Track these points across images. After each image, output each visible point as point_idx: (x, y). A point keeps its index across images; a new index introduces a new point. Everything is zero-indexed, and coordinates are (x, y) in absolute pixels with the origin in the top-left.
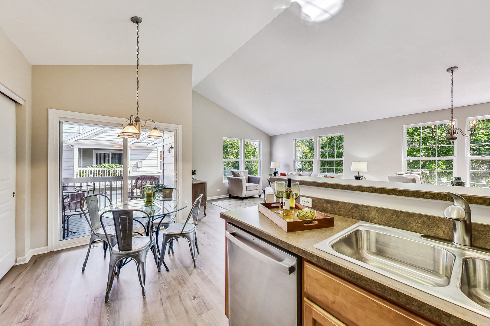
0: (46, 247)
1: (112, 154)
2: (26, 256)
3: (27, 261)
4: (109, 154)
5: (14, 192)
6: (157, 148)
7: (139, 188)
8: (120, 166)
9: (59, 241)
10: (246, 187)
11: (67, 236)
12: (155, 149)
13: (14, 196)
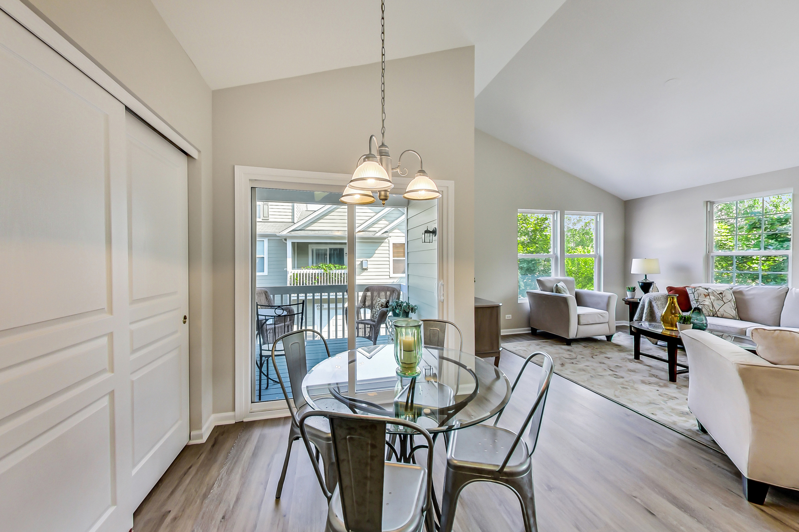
0: (231, 414)
1: (331, 249)
2: (204, 428)
3: (204, 440)
4: (326, 250)
5: (185, 316)
6: (389, 238)
7: (369, 307)
8: (340, 267)
9: (252, 403)
10: (579, 316)
11: (267, 388)
12: (386, 240)
13: (185, 322)
